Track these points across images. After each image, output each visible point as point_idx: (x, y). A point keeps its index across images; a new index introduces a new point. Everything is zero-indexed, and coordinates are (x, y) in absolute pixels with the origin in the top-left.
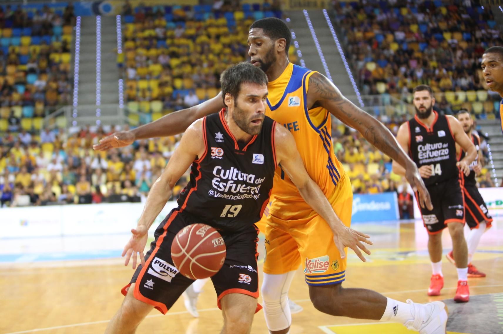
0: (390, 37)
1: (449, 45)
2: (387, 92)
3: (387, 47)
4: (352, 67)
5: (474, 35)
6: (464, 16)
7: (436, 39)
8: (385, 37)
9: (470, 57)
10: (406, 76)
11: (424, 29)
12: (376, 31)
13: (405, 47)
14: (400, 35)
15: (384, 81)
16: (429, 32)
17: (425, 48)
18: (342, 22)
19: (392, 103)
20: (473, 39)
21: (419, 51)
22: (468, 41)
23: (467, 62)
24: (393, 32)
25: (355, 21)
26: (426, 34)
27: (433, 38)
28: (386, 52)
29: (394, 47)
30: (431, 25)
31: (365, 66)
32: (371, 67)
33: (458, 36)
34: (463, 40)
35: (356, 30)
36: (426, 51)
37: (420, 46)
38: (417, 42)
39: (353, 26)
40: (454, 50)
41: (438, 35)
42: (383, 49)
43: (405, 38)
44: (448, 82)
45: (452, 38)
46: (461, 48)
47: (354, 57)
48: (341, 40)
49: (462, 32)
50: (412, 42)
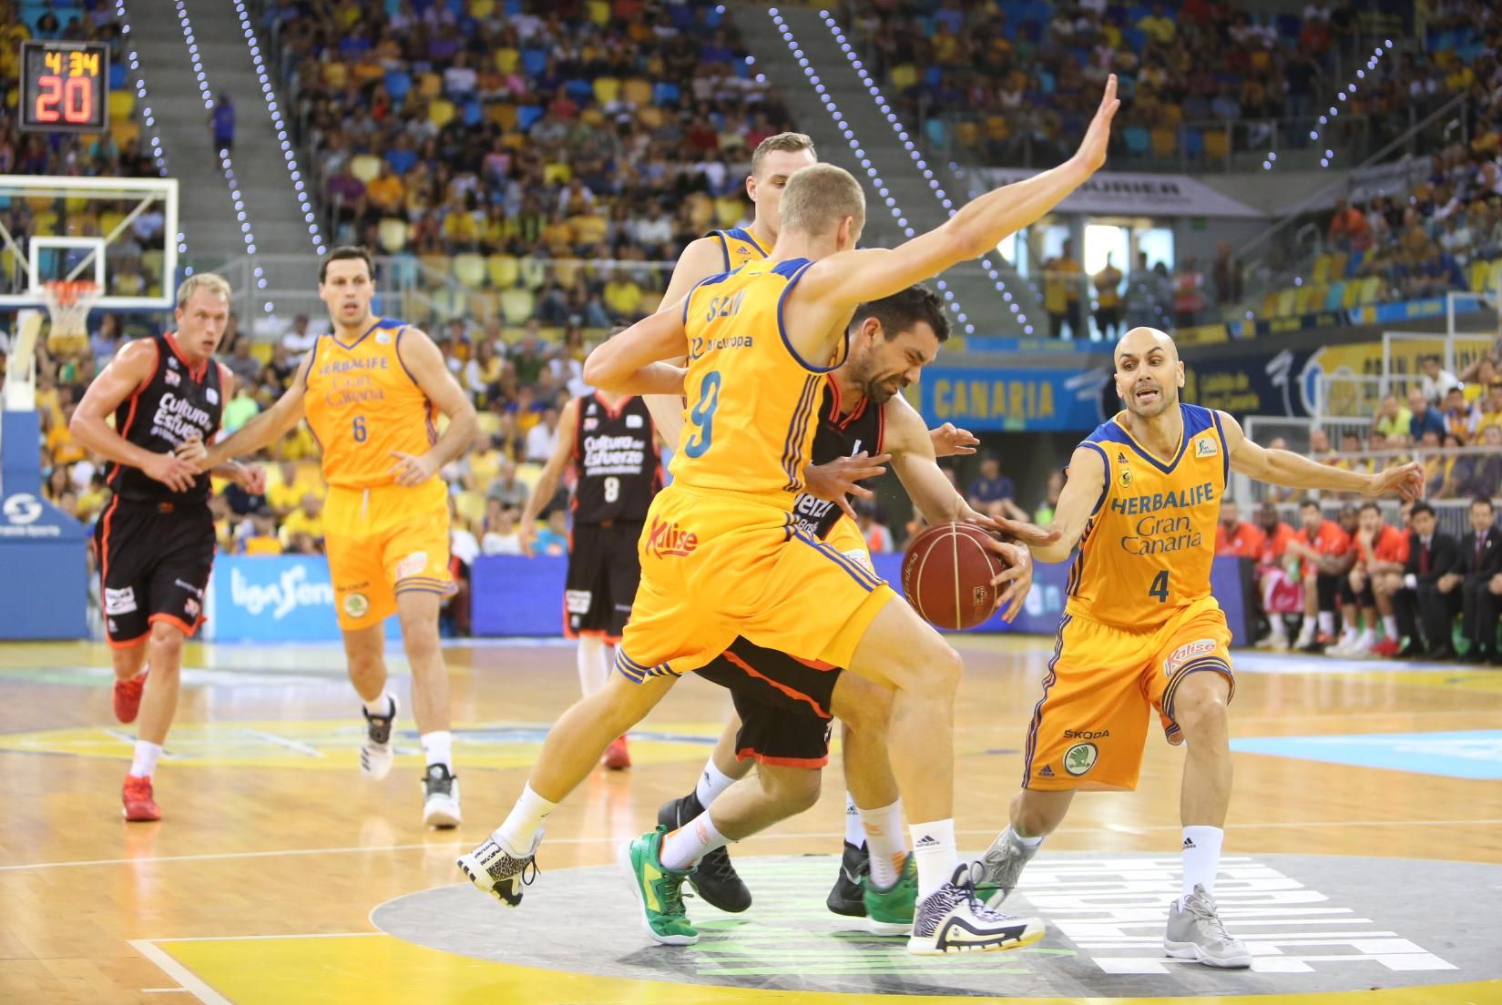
0: (431, 84)
1: (611, 117)
2: (411, 247)
3: (419, 112)
4: (307, 167)
5: (689, 90)
6: (662, 32)
7: (571, 95)
8: (417, 82)
9: (672, 156)
10: (471, 203)
11: (537, 62)
12: (389, 60)
13: (473, 114)
14: (462, 78)
15: (402, 215)
16: (551, 74)
17: (536, 120)
18: (284, 28)
19: (421, 282)
20: (685, 103)
21: (515, 130)
22: (671, 106)
23: (661, 172)
24: (440, 67)
25: (329, 28)
26: (541, 78)
27: (562, 90)
28: (413, 126)
29: (442, 113)
30: (559, 53)
31: (346, 165)
32: (366, 169)
33: (638, 91)
34: (651, 104)
35: (326, 56)
36: (536, 131)
37: (521, 115)
38: (512, 100)
39: (320, 41)
40: (625, 131)
41: (578, 85)
42: (407, 117)
43: (477, 87)
44: (595, 227)
45: (621, 95)
46: (645, 128)
47: (317, 136)
48: (279, 83)
49: (653, 79)
50: (498, 101)
